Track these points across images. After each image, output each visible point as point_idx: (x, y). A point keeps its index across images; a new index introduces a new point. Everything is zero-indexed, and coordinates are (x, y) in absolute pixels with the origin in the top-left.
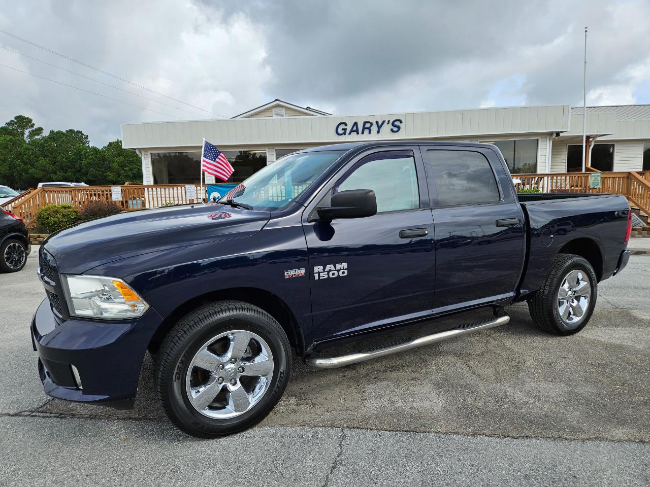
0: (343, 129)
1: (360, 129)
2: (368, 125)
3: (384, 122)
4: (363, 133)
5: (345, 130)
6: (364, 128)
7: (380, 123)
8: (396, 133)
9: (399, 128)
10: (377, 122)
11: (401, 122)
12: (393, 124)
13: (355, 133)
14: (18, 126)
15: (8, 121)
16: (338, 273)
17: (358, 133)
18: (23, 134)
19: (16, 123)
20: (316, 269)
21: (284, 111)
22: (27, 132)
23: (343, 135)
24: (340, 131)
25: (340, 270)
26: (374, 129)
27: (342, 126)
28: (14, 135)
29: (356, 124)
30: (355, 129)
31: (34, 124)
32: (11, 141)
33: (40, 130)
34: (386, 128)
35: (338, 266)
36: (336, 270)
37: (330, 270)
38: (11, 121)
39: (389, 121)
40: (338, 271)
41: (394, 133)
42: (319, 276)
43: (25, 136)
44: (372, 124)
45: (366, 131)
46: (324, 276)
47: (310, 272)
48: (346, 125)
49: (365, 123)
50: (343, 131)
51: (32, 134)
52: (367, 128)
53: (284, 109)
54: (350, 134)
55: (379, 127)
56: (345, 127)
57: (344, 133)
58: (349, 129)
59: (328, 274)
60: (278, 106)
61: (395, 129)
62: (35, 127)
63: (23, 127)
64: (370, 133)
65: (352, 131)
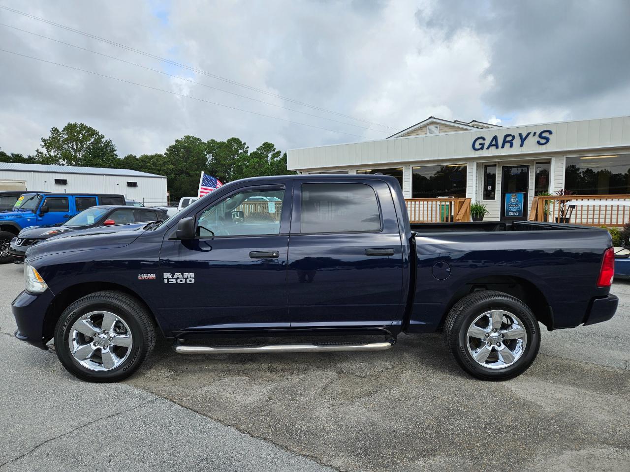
0: (480, 144)
1: (500, 144)
2: (509, 139)
3: (529, 134)
4: (503, 147)
5: (482, 145)
6: (505, 142)
7: (524, 136)
8: (544, 146)
9: (547, 140)
10: (520, 135)
11: (550, 133)
12: (540, 136)
13: (494, 147)
14: (265, 151)
15: (258, 147)
16: (186, 281)
17: (497, 148)
18: (267, 156)
19: (264, 148)
20: (166, 275)
21: (439, 128)
22: (270, 155)
23: (481, 150)
24: (477, 146)
25: (188, 278)
26: (517, 142)
27: (481, 141)
28: (260, 158)
29: (495, 138)
30: (494, 143)
31: (275, 149)
32: (257, 162)
33: (279, 152)
34: (532, 141)
35: (185, 275)
36: (183, 278)
37: (178, 278)
38: (260, 147)
39: (535, 133)
40: (186, 279)
41: (541, 146)
42: (168, 281)
43: (269, 158)
44: (514, 137)
45: (507, 145)
46: (173, 281)
47: (160, 278)
48: (484, 139)
49: (506, 136)
50: (481, 146)
51: (274, 156)
52: (508, 142)
53: (438, 126)
54: (488, 148)
55: (523, 140)
56: (483, 142)
57: (482, 148)
58: (487, 143)
59: (176, 280)
60: (433, 123)
61: (543, 141)
62: (276, 151)
63: (268, 152)
64: (511, 146)
65: (490, 145)
